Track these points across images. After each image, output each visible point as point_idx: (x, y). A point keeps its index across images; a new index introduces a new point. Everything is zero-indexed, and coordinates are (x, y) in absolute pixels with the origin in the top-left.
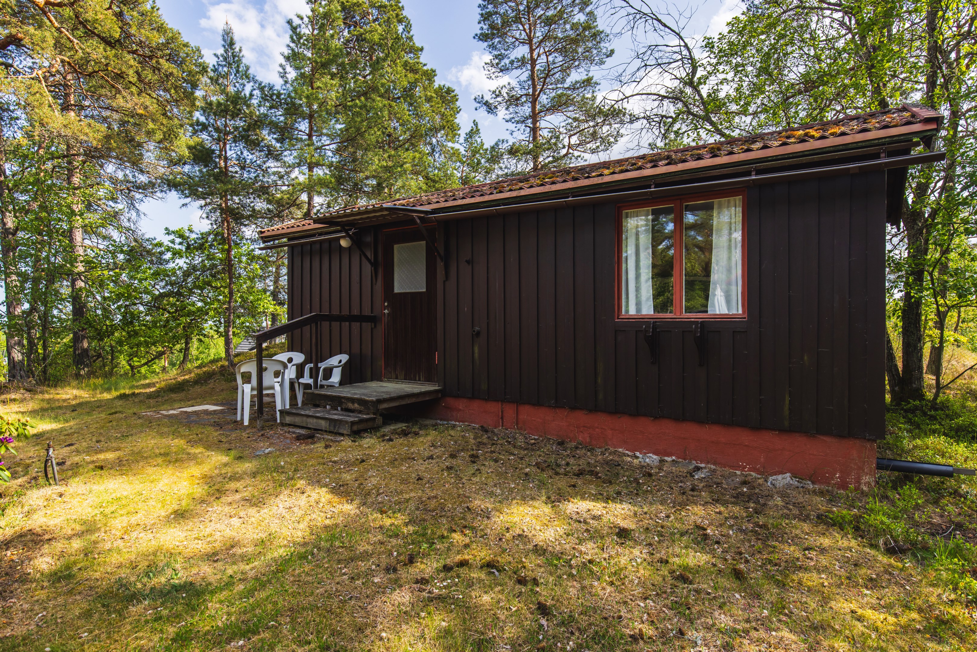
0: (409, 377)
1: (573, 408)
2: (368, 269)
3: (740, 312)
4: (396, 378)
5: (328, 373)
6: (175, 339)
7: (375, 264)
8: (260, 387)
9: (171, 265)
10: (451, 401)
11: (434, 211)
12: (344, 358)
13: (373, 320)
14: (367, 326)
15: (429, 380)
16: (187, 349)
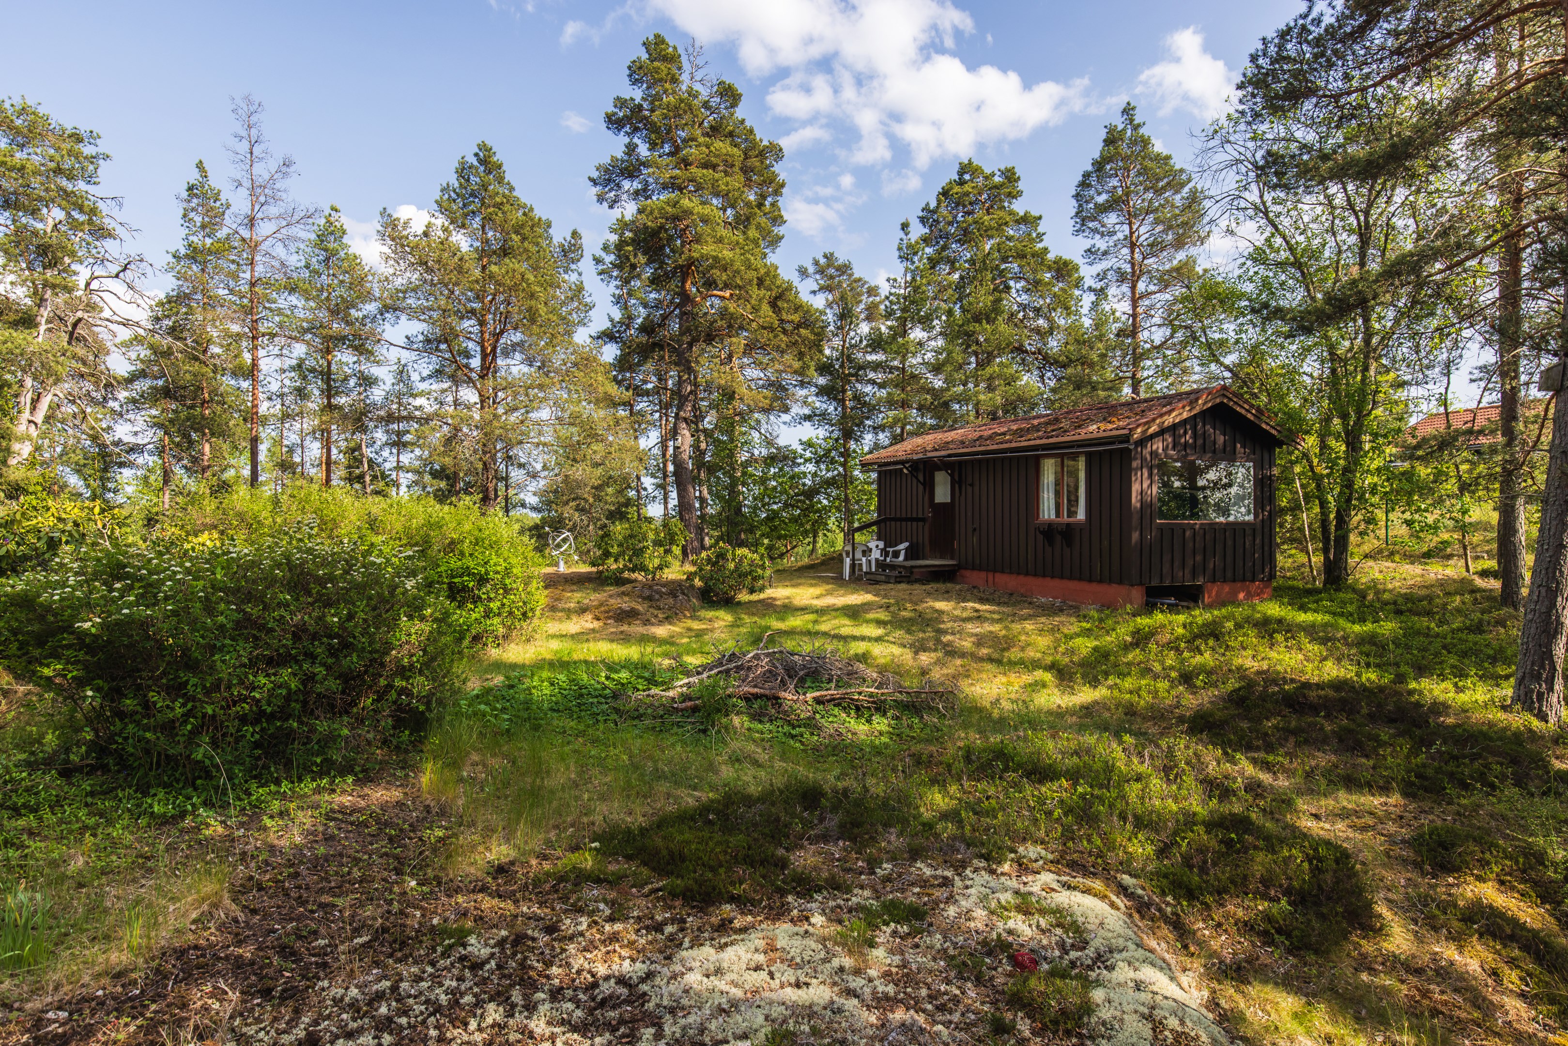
0: (942, 557)
1: (1019, 574)
2: (921, 487)
3: (1081, 515)
4: (936, 558)
5: (896, 554)
6: (806, 533)
7: (924, 484)
8: (853, 560)
9: (802, 468)
10: (964, 572)
11: (950, 456)
12: (907, 544)
13: (923, 520)
14: (921, 524)
15: (952, 558)
16: (815, 542)
